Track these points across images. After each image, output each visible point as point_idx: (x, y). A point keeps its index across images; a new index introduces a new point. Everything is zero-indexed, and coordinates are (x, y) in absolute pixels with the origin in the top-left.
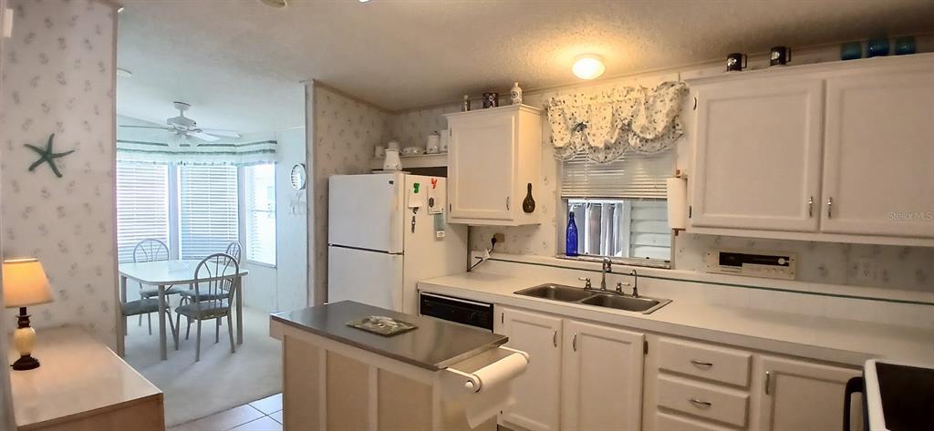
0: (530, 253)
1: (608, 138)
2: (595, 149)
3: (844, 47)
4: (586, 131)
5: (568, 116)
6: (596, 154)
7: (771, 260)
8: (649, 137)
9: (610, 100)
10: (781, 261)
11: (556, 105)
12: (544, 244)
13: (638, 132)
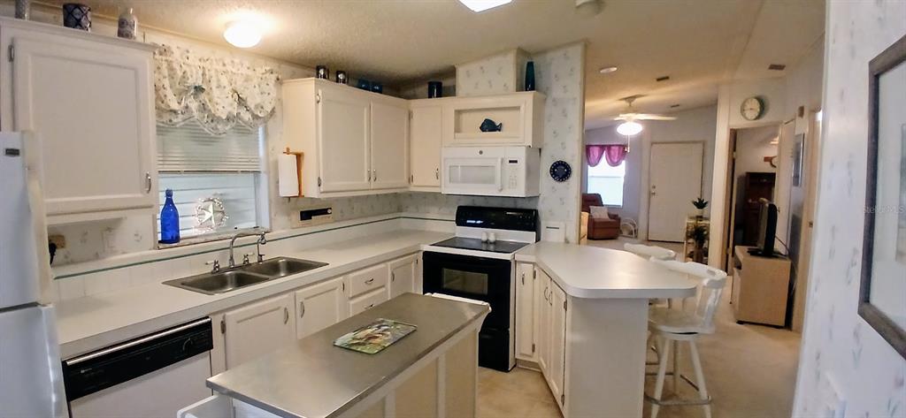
0: (114, 253)
1: (230, 109)
2: (214, 119)
3: (360, 81)
4: (203, 96)
5: (180, 74)
6: (213, 125)
7: (323, 212)
8: (260, 115)
9: (224, 69)
10: (329, 211)
11: (161, 54)
12: (136, 235)
13: (252, 107)
